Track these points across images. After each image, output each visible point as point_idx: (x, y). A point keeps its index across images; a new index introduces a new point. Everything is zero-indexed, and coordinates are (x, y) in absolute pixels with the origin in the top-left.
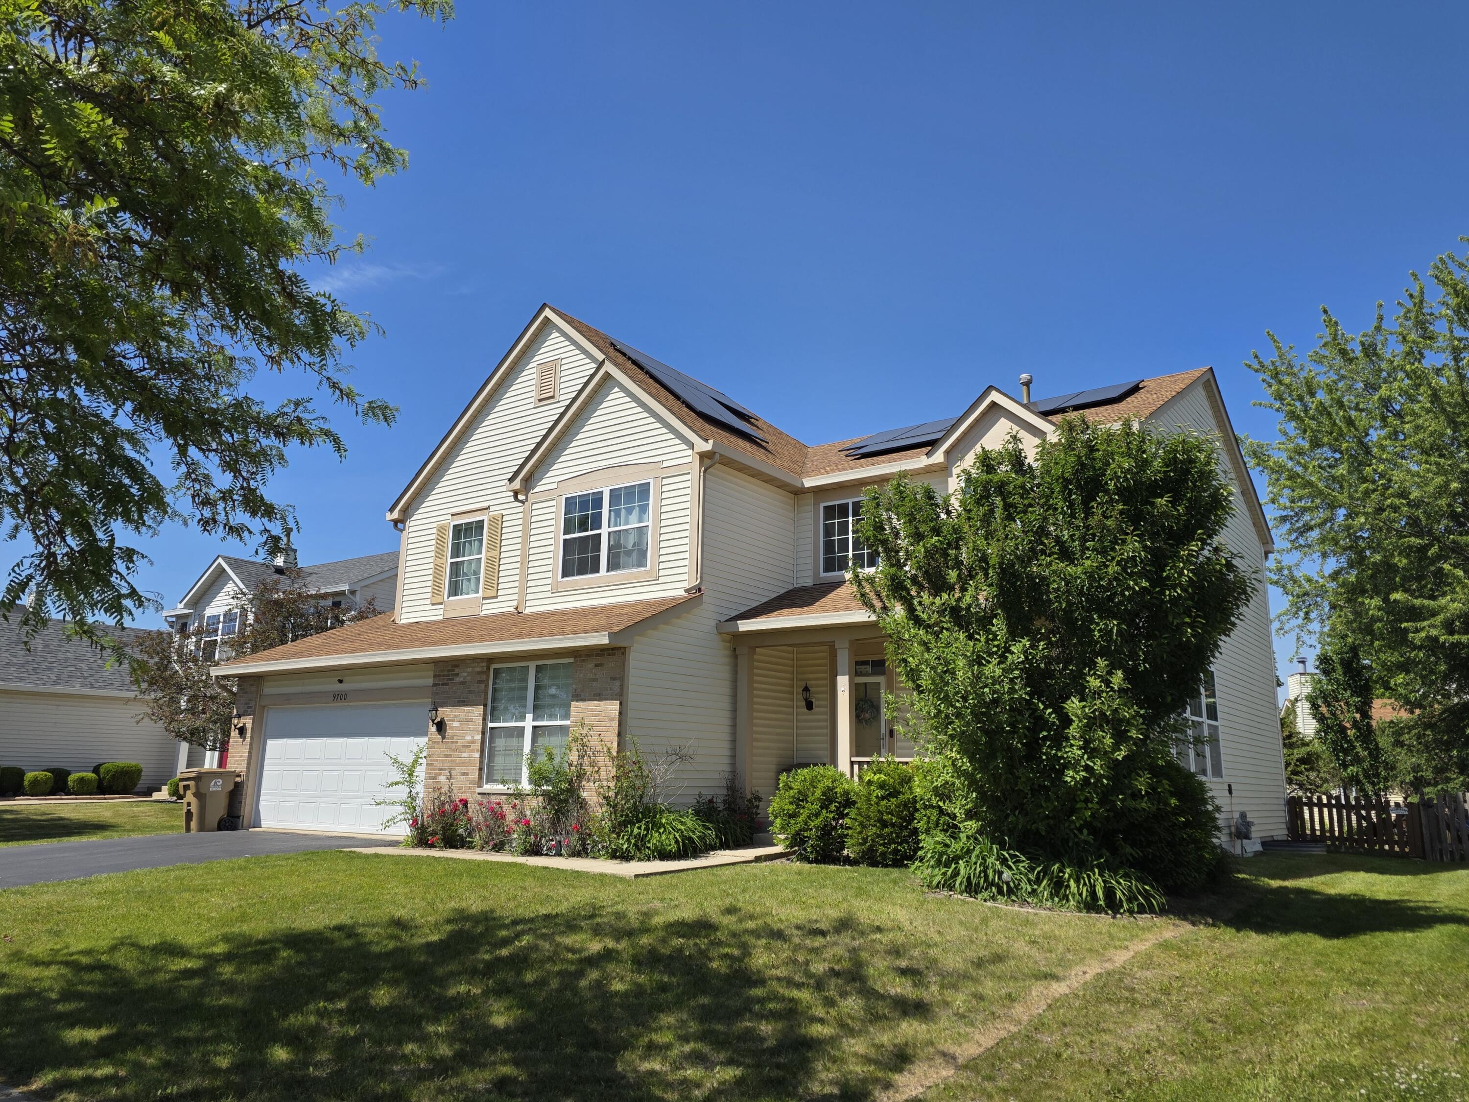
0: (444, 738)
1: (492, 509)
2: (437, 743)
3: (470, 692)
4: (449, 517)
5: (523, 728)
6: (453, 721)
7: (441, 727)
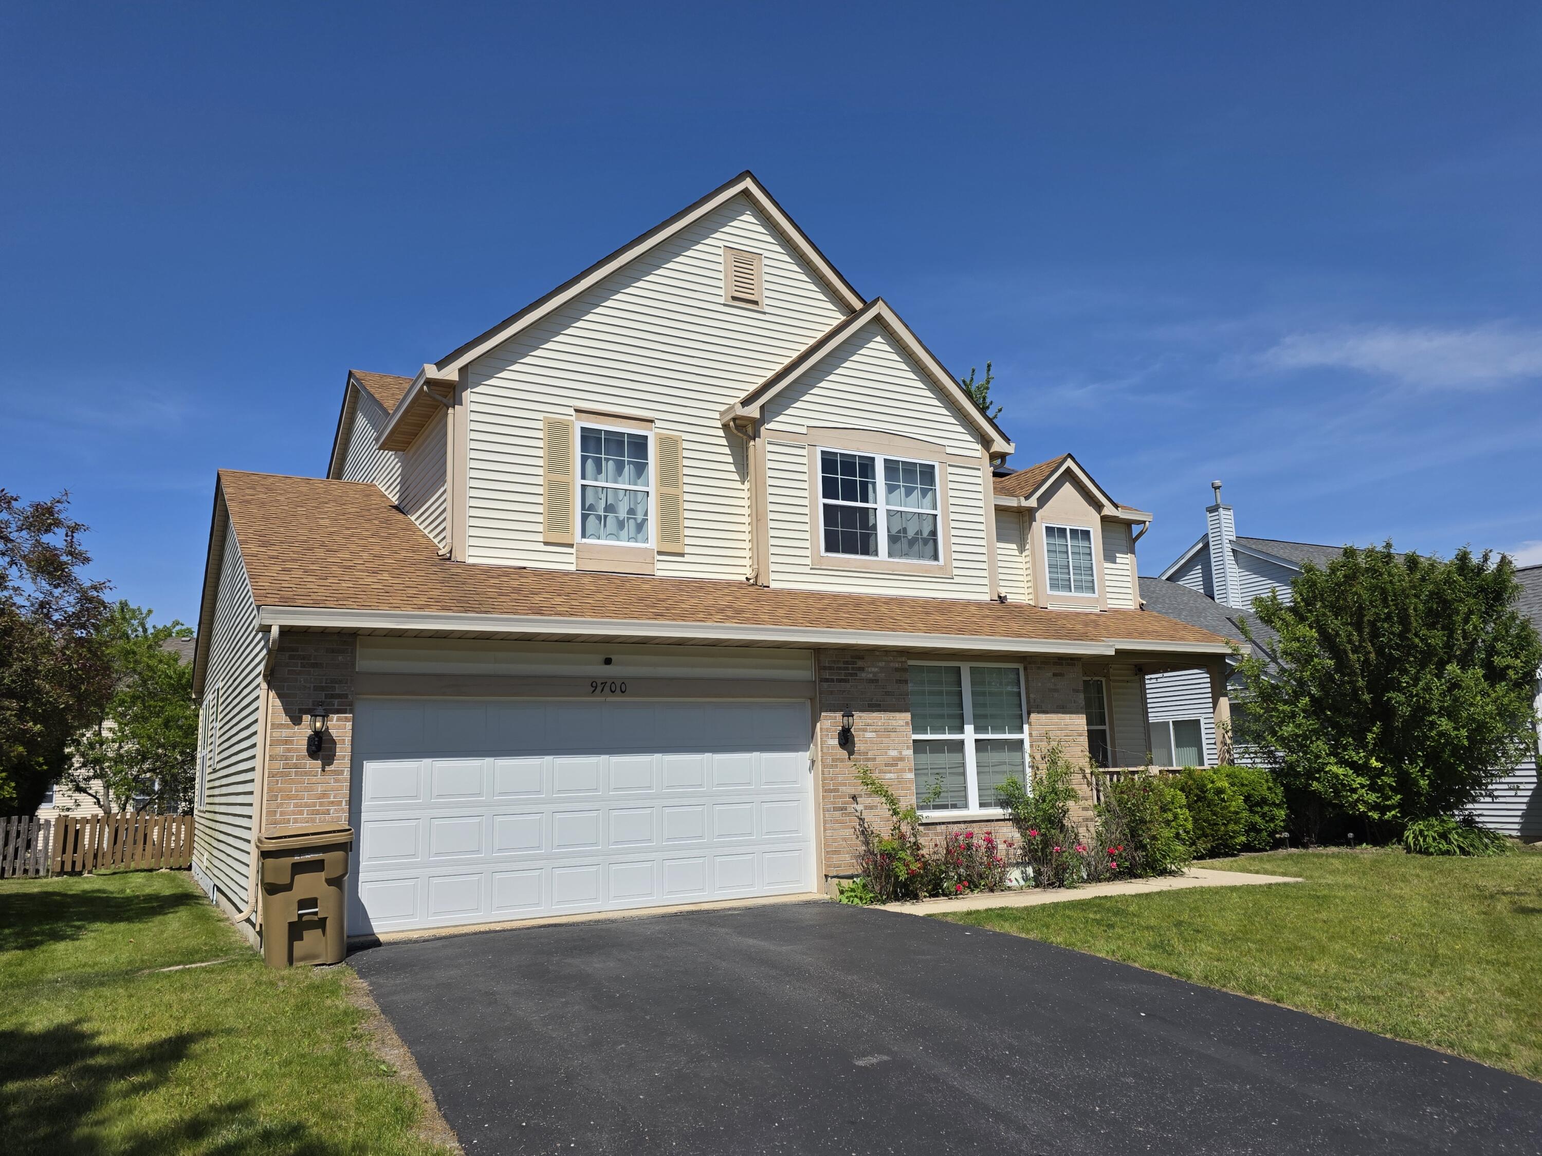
0: (851, 753)
1: (658, 424)
2: (842, 760)
3: (887, 693)
4: (573, 413)
5: (962, 742)
6: (865, 730)
7: (846, 739)
